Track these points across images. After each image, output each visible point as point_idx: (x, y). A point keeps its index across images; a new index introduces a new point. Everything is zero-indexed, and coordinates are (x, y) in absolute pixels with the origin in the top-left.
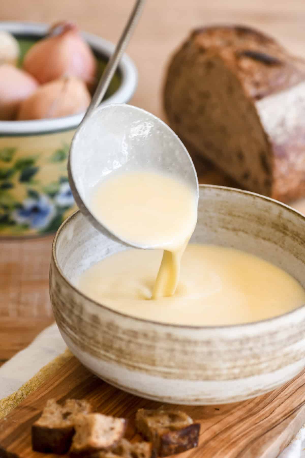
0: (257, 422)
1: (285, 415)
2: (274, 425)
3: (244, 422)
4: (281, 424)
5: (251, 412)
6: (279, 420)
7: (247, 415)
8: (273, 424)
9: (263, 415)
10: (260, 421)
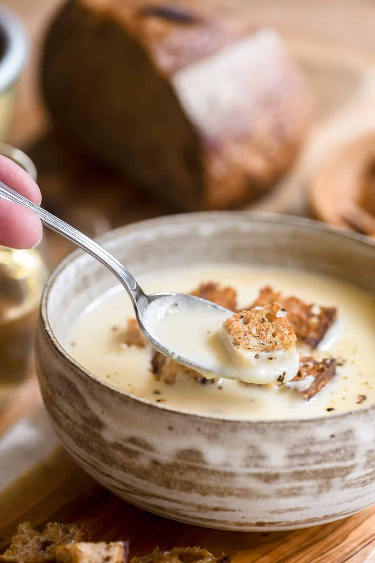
0: (323, 552)
1: (365, 541)
2: (349, 556)
3: (305, 552)
4: (359, 553)
5: (314, 539)
6: (356, 548)
7: (308, 543)
8: (348, 554)
9: (332, 541)
10: (328, 551)
